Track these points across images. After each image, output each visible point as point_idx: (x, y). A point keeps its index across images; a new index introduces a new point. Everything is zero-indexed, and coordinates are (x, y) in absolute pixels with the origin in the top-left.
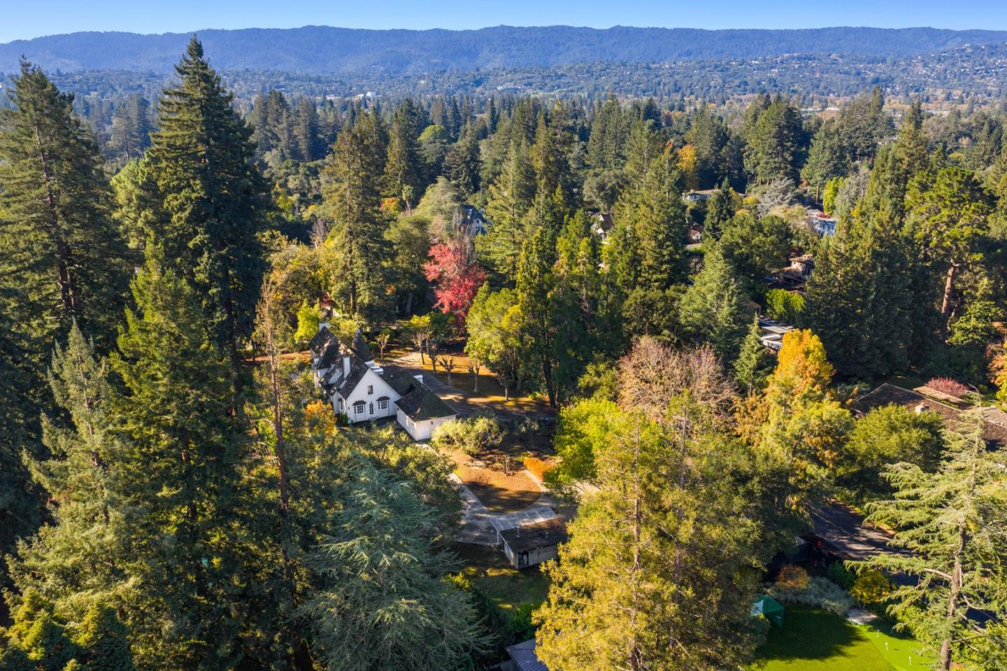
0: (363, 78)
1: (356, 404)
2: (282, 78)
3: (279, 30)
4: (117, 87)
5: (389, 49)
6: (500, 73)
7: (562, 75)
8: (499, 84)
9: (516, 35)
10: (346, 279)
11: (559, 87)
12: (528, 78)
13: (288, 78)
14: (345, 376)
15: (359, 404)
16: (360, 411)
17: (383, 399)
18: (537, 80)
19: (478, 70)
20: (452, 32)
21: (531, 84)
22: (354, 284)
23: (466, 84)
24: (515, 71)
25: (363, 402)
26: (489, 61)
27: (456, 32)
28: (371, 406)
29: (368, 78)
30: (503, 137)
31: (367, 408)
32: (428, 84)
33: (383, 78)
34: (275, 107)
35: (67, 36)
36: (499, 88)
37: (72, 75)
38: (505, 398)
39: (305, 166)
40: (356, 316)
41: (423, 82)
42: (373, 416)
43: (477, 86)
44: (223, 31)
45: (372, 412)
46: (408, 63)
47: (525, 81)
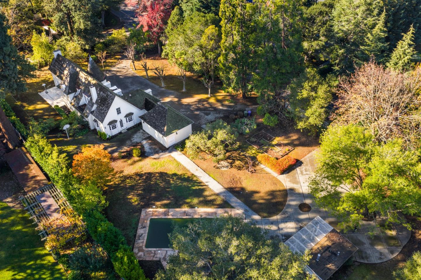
1: (110, 124)
10: (61, 10)
14: (94, 100)
15: (112, 123)
16: (114, 127)
17: (129, 116)
22: (69, 15)
25: (115, 121)
28: (121, 122)
31: (118, 124)
38: (209, 96)
40: (75, 38)
42: (123, 128)
45: (122, 125)
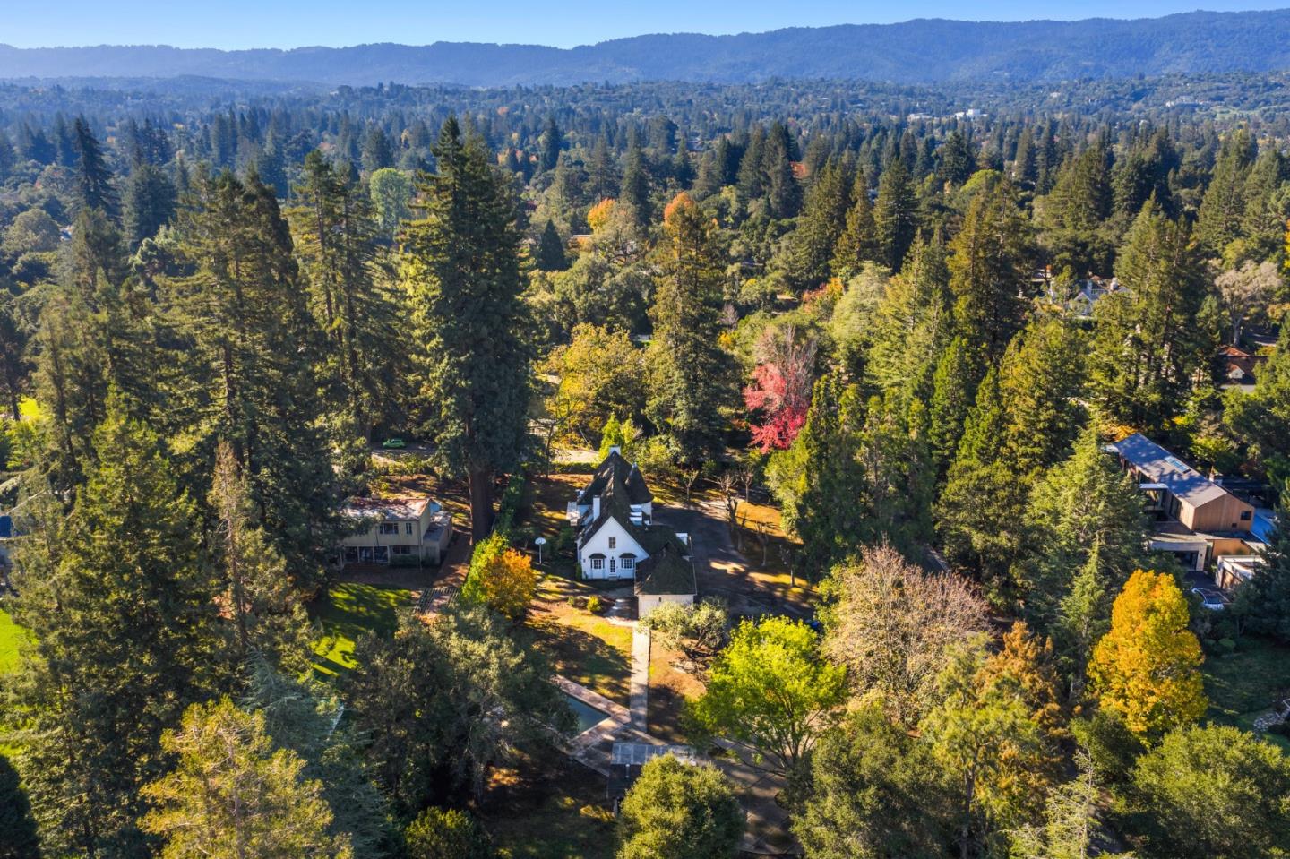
0: (974, 89)
1: (593, 556)
2: (863, 91)
3: (878, 26)
4: (664, 103)
5: (1020, 49)
6: (1175, 81)
7: (1276, 85)
8: (1169, 99)
9: (1218, 24)
11: (1267, 102)
12: (1218, 88)
13: (873, 90)
15: (597, 558)
16: (598, 566)
17: (628, 557)
18: (1232, 92)
19: (1142, 77)
20: (1119, 22)
21: (1221, 99)
23: (1118, 98)
24: (1200, 79)
25: (602, 556)
26: (1168, 62)
27: (1126, 22)
28: (613, 561)
29: (982, 88)
30: (1061, 193)
31: (607, 563)
32: (1060, 98)
33: (1002, 88)
34: (775, 143)
35: (633, 39)
36: (1168, 104)
37: (622, 87)
38: (791, 582)
39: (774, 224)
41: (1055, 95)
42: (615, 574)
43: (1135, 101)
44: (808, 29)
45: (613, 570)
46: (1045, 67)
47: (1213, 94)
